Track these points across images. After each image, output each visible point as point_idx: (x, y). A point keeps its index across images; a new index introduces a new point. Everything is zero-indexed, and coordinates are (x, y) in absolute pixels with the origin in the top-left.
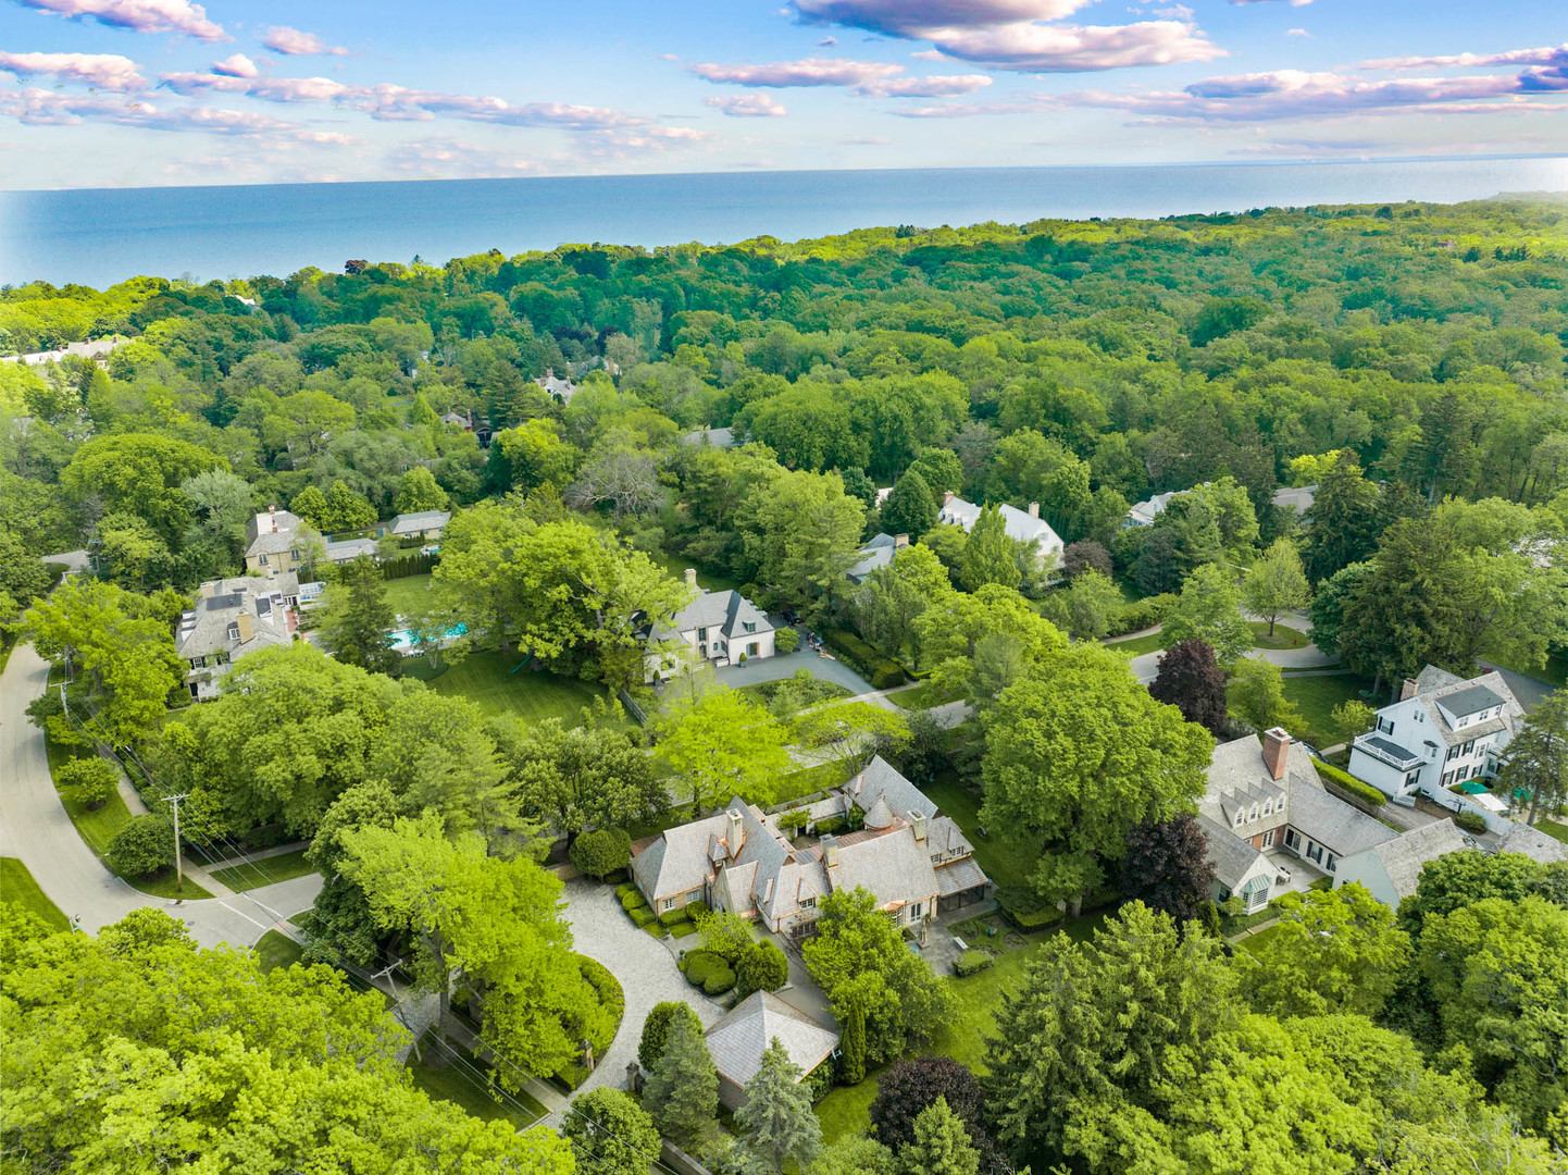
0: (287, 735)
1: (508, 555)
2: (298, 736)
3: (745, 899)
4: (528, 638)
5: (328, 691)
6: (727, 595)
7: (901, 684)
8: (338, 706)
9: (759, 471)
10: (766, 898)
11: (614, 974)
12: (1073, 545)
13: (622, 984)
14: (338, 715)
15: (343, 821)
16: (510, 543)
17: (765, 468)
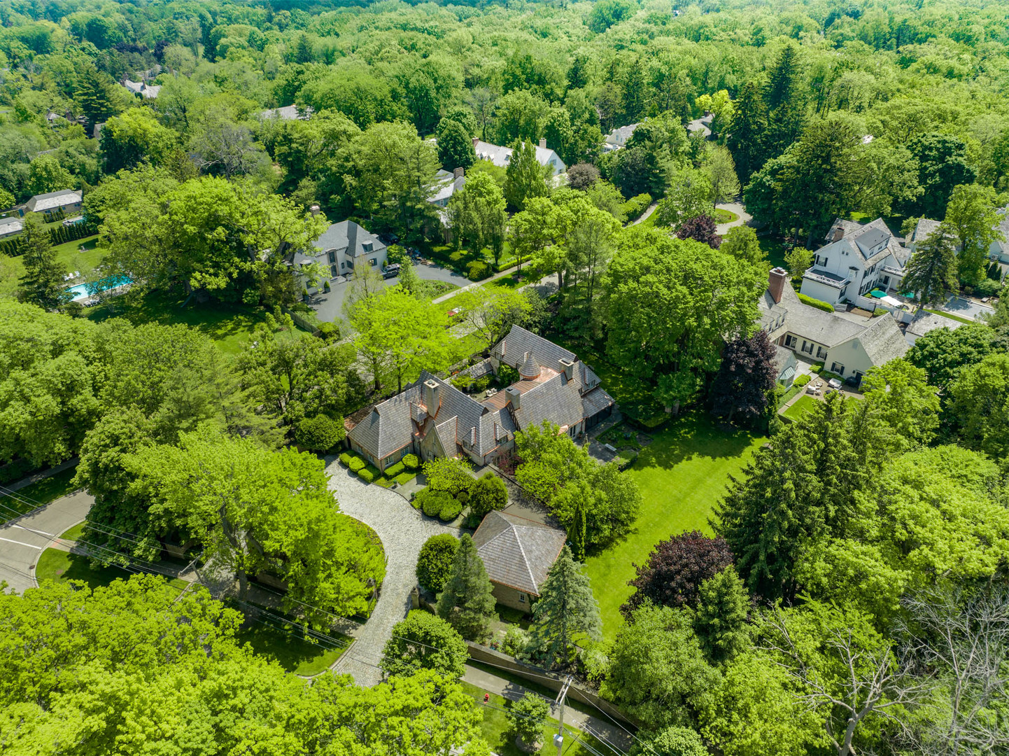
0: (17, 382)
1: (164, 207)
2: (28, 381)
3: (454, 446)
4: (197, 275)
5: (46, 337)
6: (345, 224)
7: (491, 275)
8: (57, 351)
9: (342, 128)
10: (472, 443)
11: (364, 521)
12: (574, 167)
13: (374, 528)
14: (61, 357)
15: (106, 446)
16: (163, 199)
17: (346, 126)
